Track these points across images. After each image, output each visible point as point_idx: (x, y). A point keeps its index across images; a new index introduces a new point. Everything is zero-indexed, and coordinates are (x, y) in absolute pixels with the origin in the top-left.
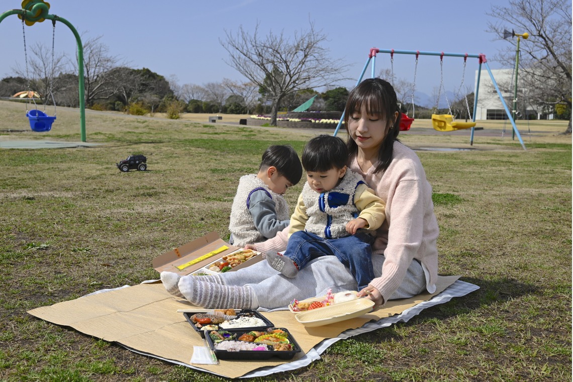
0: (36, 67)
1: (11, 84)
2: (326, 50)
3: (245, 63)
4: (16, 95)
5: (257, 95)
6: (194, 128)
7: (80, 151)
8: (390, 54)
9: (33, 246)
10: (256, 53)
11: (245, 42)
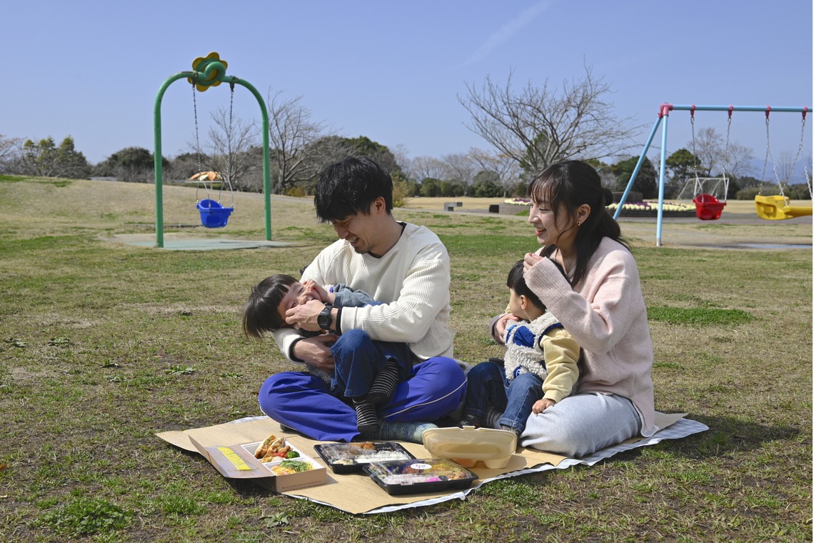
0: (217, 140)
1: (188, 163)
2: (608, 106)
3: (494, 128)
4: (193, 177)
5: (518, 169)
6: (422, 219)
7: (260, 253)
8: (689, 112)
9: (177, 370)
10: (509, 113)
11: (494, 97)
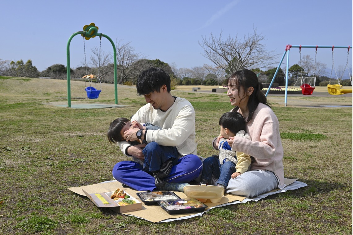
0: (94, 61)
1: (81, 71)
2: (264, 46)
3: (214, 55)
4: (84, 77)
5: (225, 73)
6: (183, 95)
7: (113, 110)
8: (299, 48)
9: (77, 160)
10: (221, 49)
11: (214, 42)
